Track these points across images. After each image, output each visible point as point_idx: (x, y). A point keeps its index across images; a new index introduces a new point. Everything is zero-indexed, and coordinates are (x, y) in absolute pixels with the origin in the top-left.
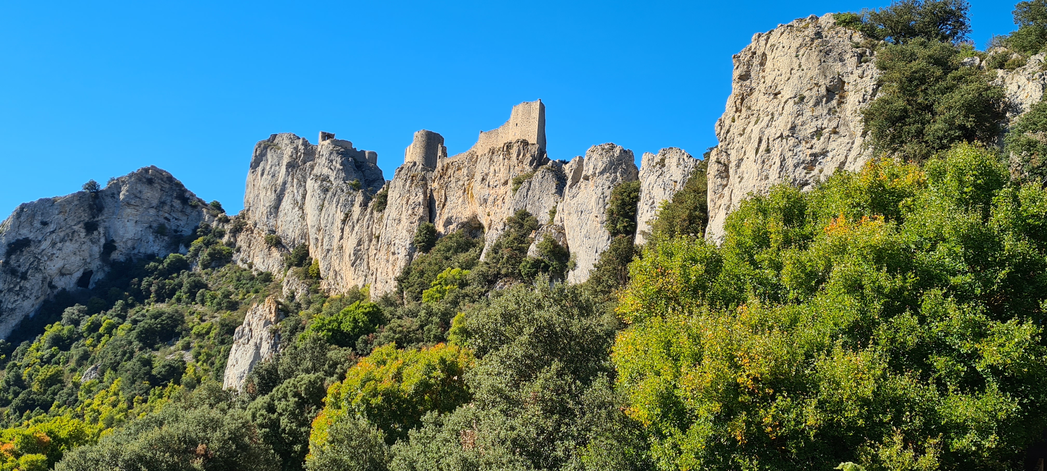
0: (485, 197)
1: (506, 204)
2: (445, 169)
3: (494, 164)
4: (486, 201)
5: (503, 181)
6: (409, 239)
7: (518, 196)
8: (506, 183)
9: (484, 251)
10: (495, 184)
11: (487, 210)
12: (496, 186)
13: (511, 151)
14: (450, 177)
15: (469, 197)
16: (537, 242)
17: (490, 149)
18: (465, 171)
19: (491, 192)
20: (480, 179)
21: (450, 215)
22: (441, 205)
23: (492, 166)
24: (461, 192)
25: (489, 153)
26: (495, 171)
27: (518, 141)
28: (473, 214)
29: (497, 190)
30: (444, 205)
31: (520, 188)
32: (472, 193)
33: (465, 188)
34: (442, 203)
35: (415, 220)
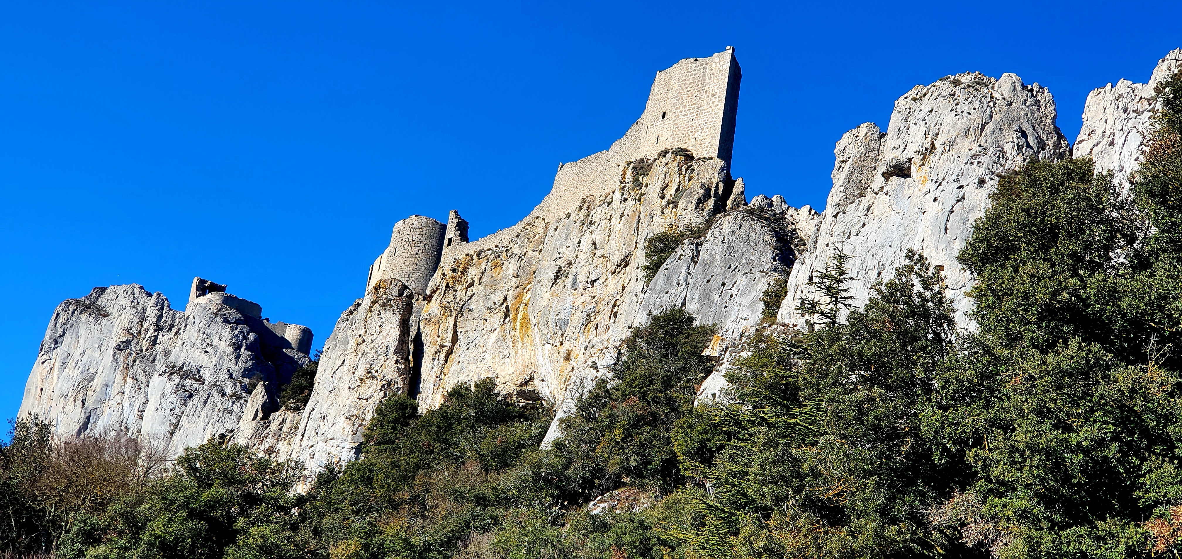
0: (562, 317)
2: (461, 270)
3: (593, 227)
4: (563, 325)
5: (616, 258)
6: (349, 439)
8: (625, 262)
10: (592, 279)
11: (565, 348)
12: (594, 282)
13: (644, 180)
14: (472, 284)
15: (518, 326)
16: (727, 366)
17: (584, 201)
18: (511, 267)
19: (581, 300)
20: (550, 276)
21: (463, 378)
22: (443, 355)
23: (587, 235)
24: (496, 319)
25: (580, 208)
26: (594, 244)
27: (664, 154)
28: (524, 371)
29: (597, 290)
30: (450, 352)
31: (669, 261)
32: (525, 316)
33: (507, 308)
34: (445, 349)
35: (370, 390)
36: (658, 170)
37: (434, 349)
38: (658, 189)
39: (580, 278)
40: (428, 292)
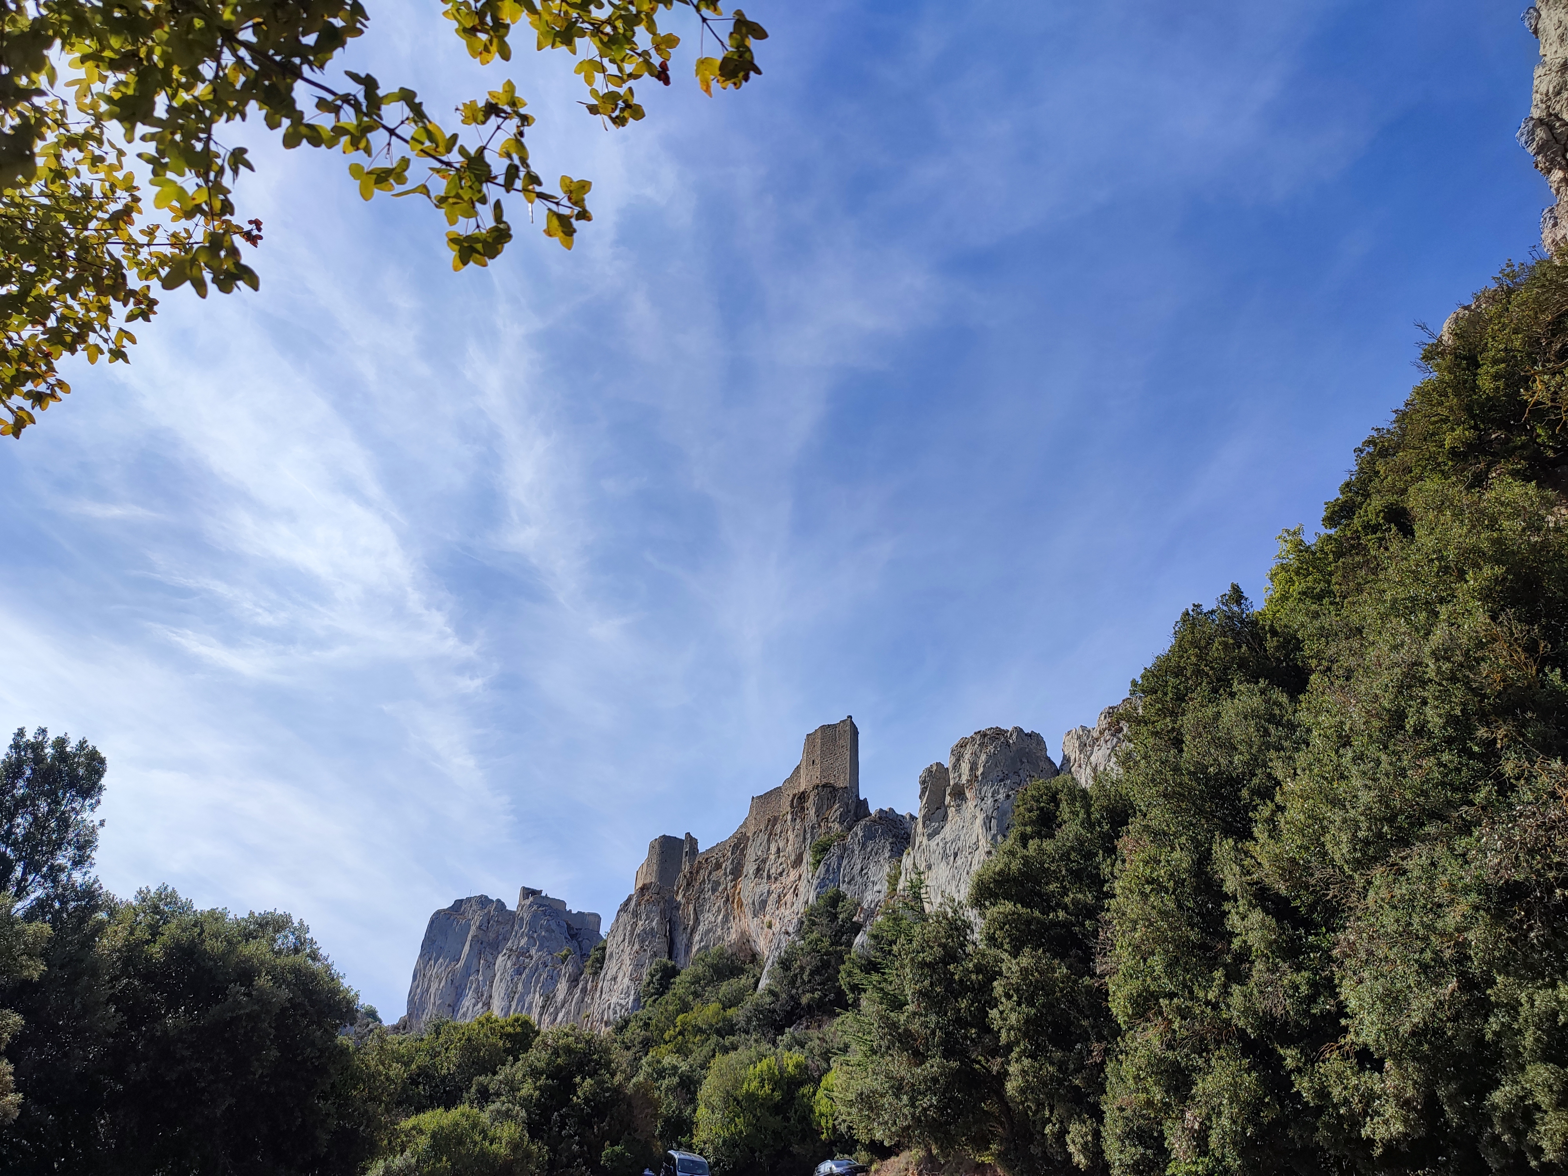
0: (763, 898)
1: (801, 896)
2: (695, 872)
3: (777, 838)
4: (763, 905)
5: (793, 857)
6: (632, 992)
7: (822, 874)
8: (799, 861)
9: (766, 973)
10: (779, 871)
11: (767, 919)
12: (781, 874)
13: (805, 805)
14: (703, 881)
15: (736, 907)
17: (769, 820)
18: (727, 867)
19: (773, 886)
20: (753, 871)
21: (703, 944)
22: (689, 931)
23: (774, 843)
24: (721, 903)
25: (768, 825)
26: (779, 849)
27: (815, 788)
28: (742, 937)
29: (783, 879)
30: (693, 928)
31: (826, 858)
32: (739, 899)
33: (728, 895)
34: (690, 926)
35: (644, 959)
36: (814, 799)
37: (682, 927)
38: (815, 811)
39: (772, 871)
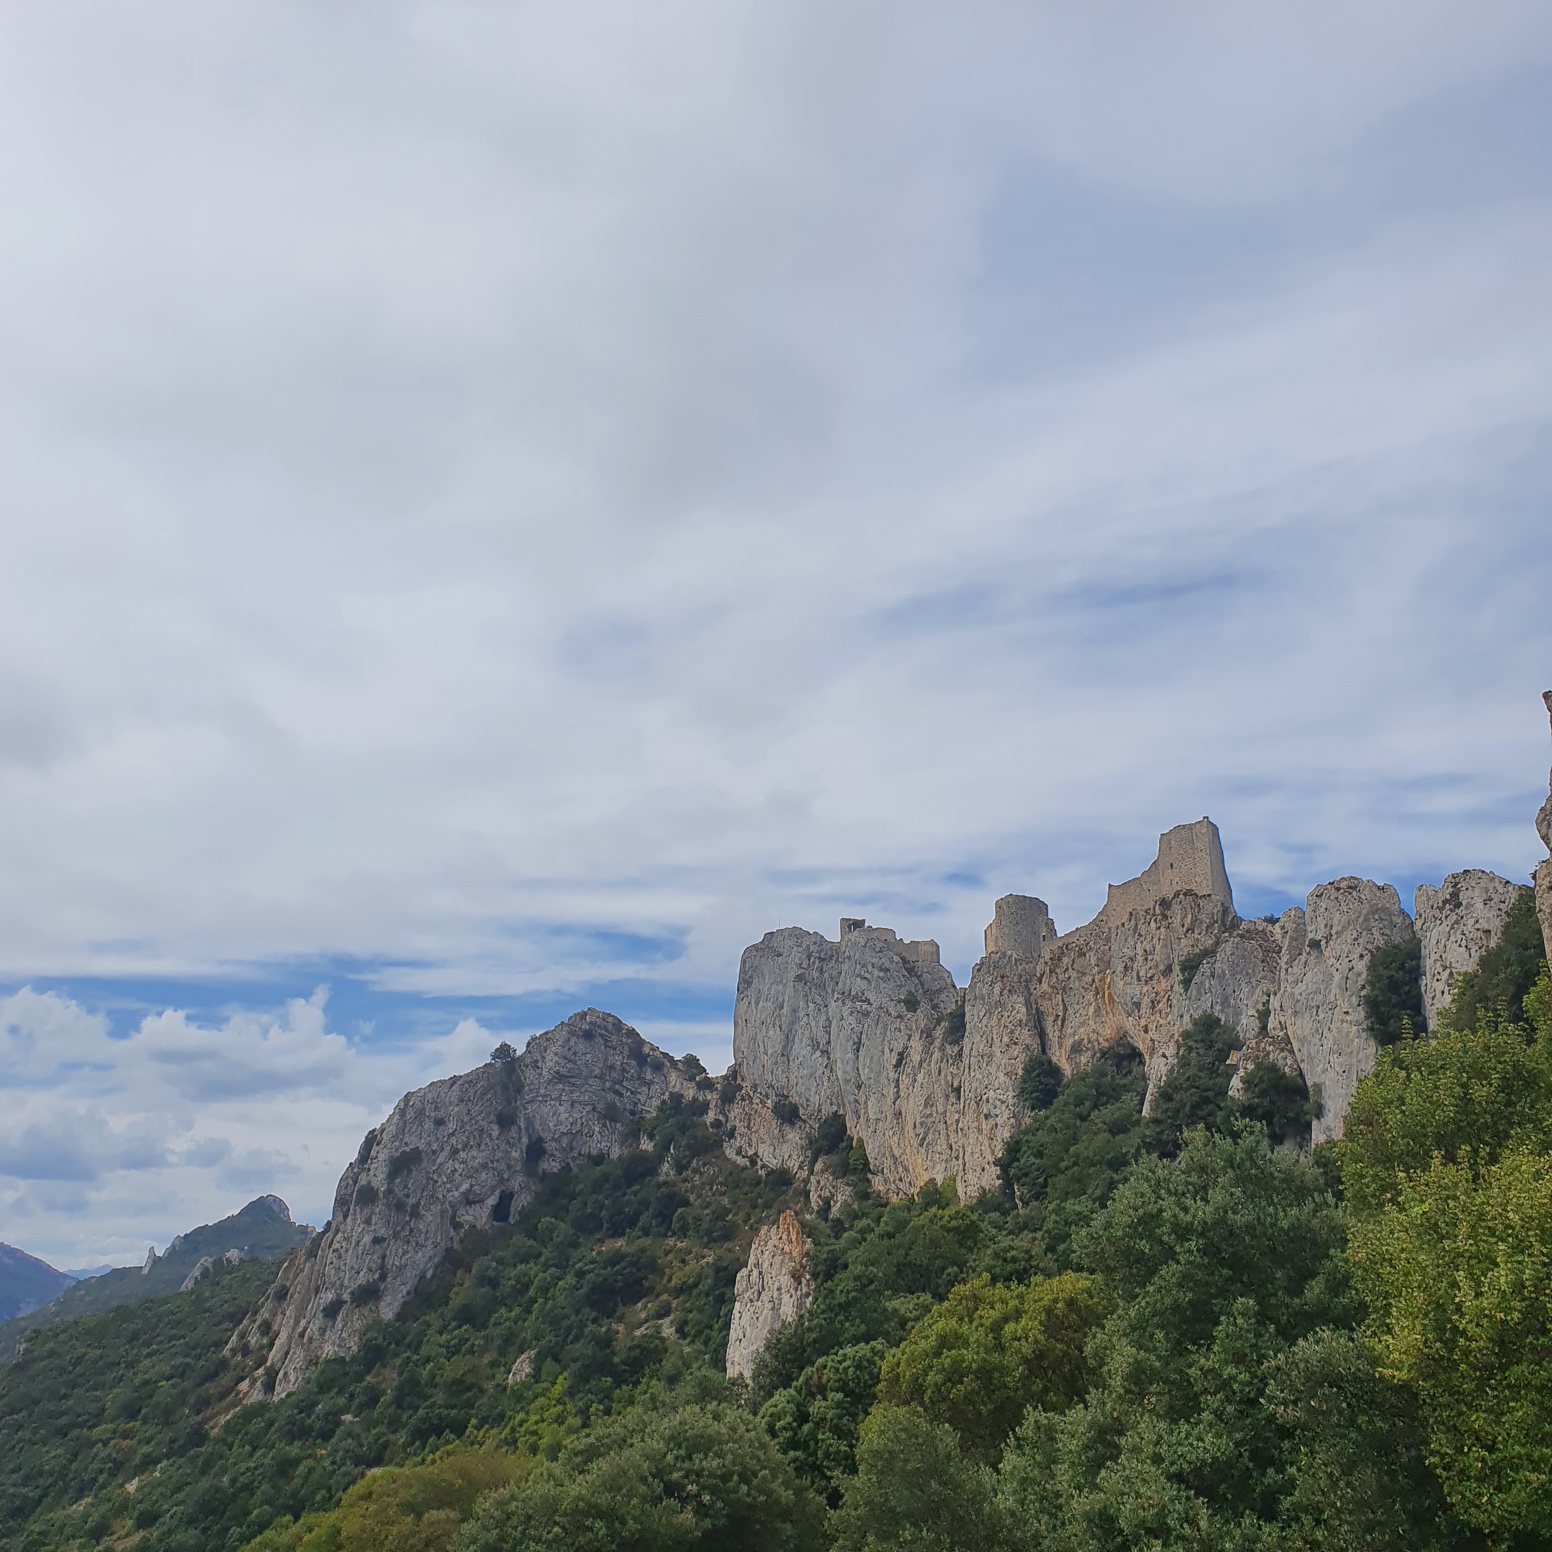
0: (1135, 1000)
1: (1175, 1010)
2: (1057, 959)
3: (1142, 938)
4: (1138, 1005)
5: (1162, 967)
6: (1011, 1089)
7: (1194, 993)
8: (1168, 970)
9: (1148, 1097)
10: (1149, 975)
11: (1143, 1022)
12: (1151, 978)
13: (1169, 913)
14: (1067, 969)
15: (1107, 1002)
16: (1241, 1072)
17: (1131, 914)
18: (1092, 957)
19: (1145, 988)
20: (1120, 968)
21: (1077, 1037)
22: (1059, 1022)
23: (1139, 943)
24: (1090, 996)
25: (1130, 920)
26: (1145, 950)
27: (1177, 895)
28: (1119, 1032)
29: (1155, 984)
30: (1063, 1021)
31: (1196, 977)
32: (1110, 994)
33: (1096, 988)
34: (1060, 1018)
35: (1016, 1053)
36: (1176, 907)
37: (1052, 1018)
38: (1179, 921)
39: (1142, 973)
40: (1038, 975)
